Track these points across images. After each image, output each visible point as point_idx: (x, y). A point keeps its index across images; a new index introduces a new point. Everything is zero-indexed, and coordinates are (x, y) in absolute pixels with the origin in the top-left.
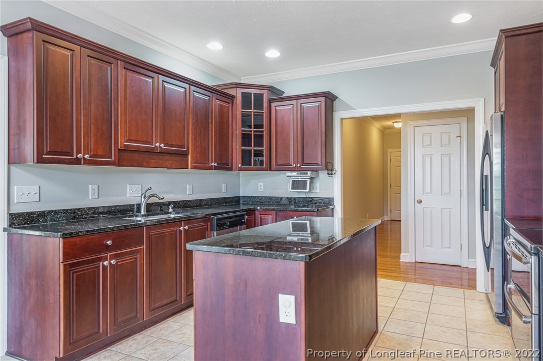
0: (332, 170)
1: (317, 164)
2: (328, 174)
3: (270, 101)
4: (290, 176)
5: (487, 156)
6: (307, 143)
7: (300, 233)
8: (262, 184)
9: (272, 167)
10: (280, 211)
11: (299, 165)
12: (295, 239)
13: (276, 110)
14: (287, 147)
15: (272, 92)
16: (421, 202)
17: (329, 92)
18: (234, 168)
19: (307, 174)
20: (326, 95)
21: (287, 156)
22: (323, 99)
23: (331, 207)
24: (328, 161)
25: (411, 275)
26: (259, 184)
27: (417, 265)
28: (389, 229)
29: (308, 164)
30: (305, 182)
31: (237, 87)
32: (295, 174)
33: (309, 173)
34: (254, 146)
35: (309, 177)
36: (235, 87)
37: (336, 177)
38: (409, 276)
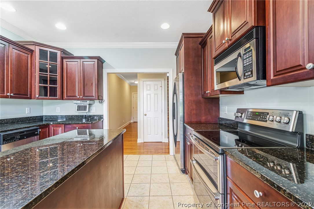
0: (102, 100)
1: (93, 96)
2: (100, 102)
3: (62, 58)
4: (76, 103)
5: (175, 95)
6: (87, 84)
7: (83, 136)
8: (59, 108)
9: (64, 97)
10: (67, 124)
11: (81, 97)
12: (79, 139)
13: (67, 64)
14: (74, 86)
15: (64, 53)
16: (146, 115)
17: (99, 56)
18: (32, 98)
19: (87, 102)
20: (98, 58)
21: (74, 91)
22: (96, 60)
23: (102, 120)
24: (99, 95)
25: (142, 150)
26: (57, 108)
27: (145, 144)
28: (133, 127)
29: (87, 96)
30: (85, 107)
31: (36, 45)
32: (79, 102)
33: (88, 101)
34: (50, 84)
35: (88, 104)
36: (34, 45)
37: (105, 104)
38: (141, 151)
